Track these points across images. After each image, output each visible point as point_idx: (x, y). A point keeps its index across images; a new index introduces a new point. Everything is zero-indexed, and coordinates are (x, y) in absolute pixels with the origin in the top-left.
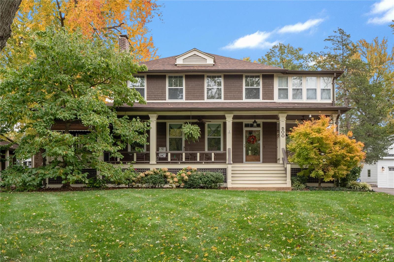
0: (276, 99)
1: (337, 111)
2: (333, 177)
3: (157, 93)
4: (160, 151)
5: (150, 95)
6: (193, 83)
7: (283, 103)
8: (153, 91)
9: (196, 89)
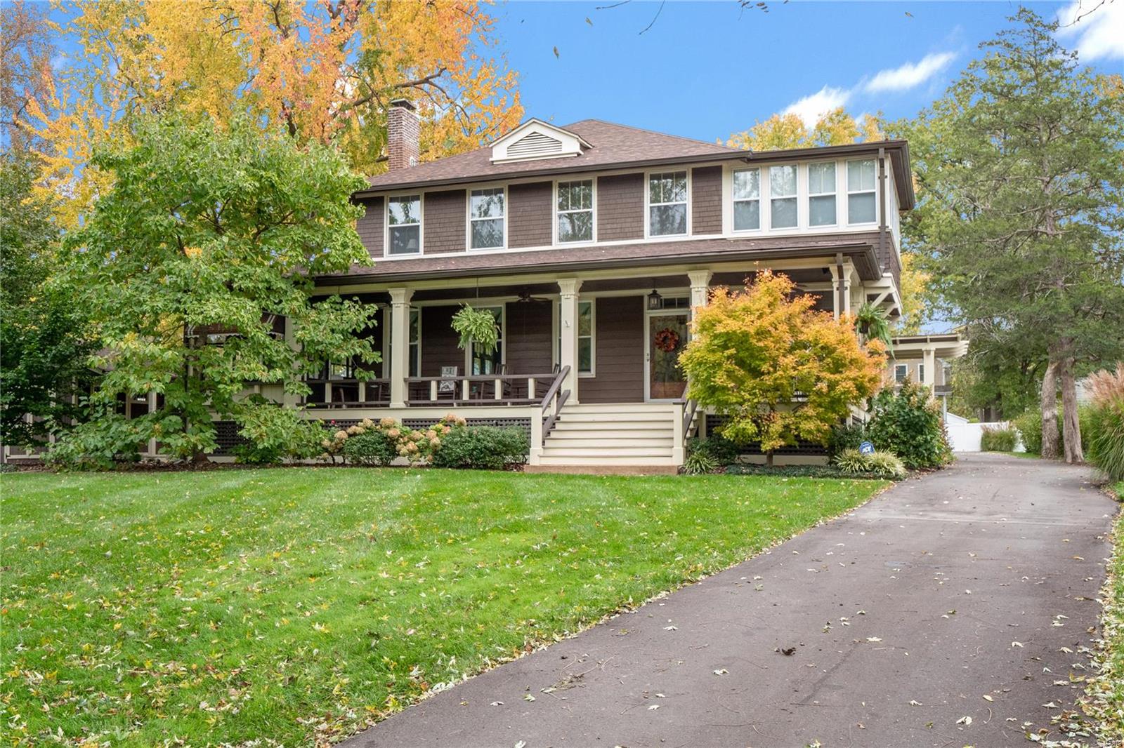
0: (729, 231)
1: (835, 255)
2: (782, 436)
3: (445, 234)
4: (443, 375)
5: (431, 240)
6: (527, 204)
7: (748, 240)
8: (438, 230)
9: (532, 218)
